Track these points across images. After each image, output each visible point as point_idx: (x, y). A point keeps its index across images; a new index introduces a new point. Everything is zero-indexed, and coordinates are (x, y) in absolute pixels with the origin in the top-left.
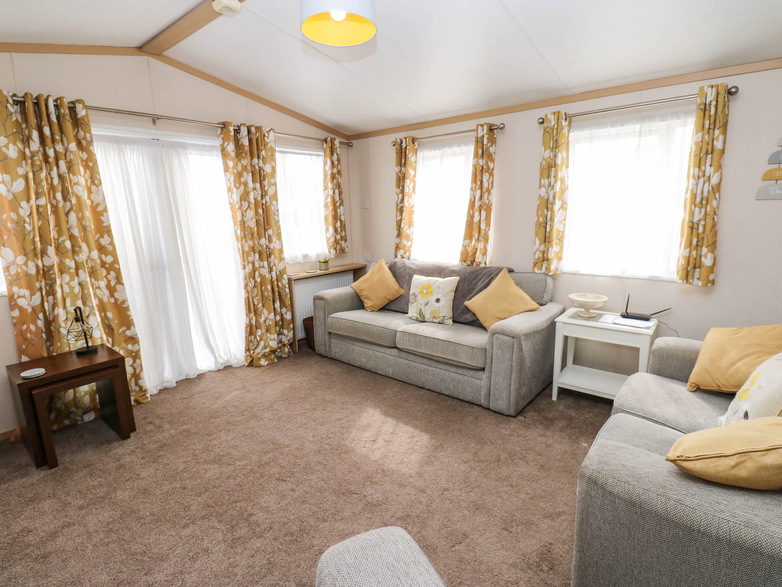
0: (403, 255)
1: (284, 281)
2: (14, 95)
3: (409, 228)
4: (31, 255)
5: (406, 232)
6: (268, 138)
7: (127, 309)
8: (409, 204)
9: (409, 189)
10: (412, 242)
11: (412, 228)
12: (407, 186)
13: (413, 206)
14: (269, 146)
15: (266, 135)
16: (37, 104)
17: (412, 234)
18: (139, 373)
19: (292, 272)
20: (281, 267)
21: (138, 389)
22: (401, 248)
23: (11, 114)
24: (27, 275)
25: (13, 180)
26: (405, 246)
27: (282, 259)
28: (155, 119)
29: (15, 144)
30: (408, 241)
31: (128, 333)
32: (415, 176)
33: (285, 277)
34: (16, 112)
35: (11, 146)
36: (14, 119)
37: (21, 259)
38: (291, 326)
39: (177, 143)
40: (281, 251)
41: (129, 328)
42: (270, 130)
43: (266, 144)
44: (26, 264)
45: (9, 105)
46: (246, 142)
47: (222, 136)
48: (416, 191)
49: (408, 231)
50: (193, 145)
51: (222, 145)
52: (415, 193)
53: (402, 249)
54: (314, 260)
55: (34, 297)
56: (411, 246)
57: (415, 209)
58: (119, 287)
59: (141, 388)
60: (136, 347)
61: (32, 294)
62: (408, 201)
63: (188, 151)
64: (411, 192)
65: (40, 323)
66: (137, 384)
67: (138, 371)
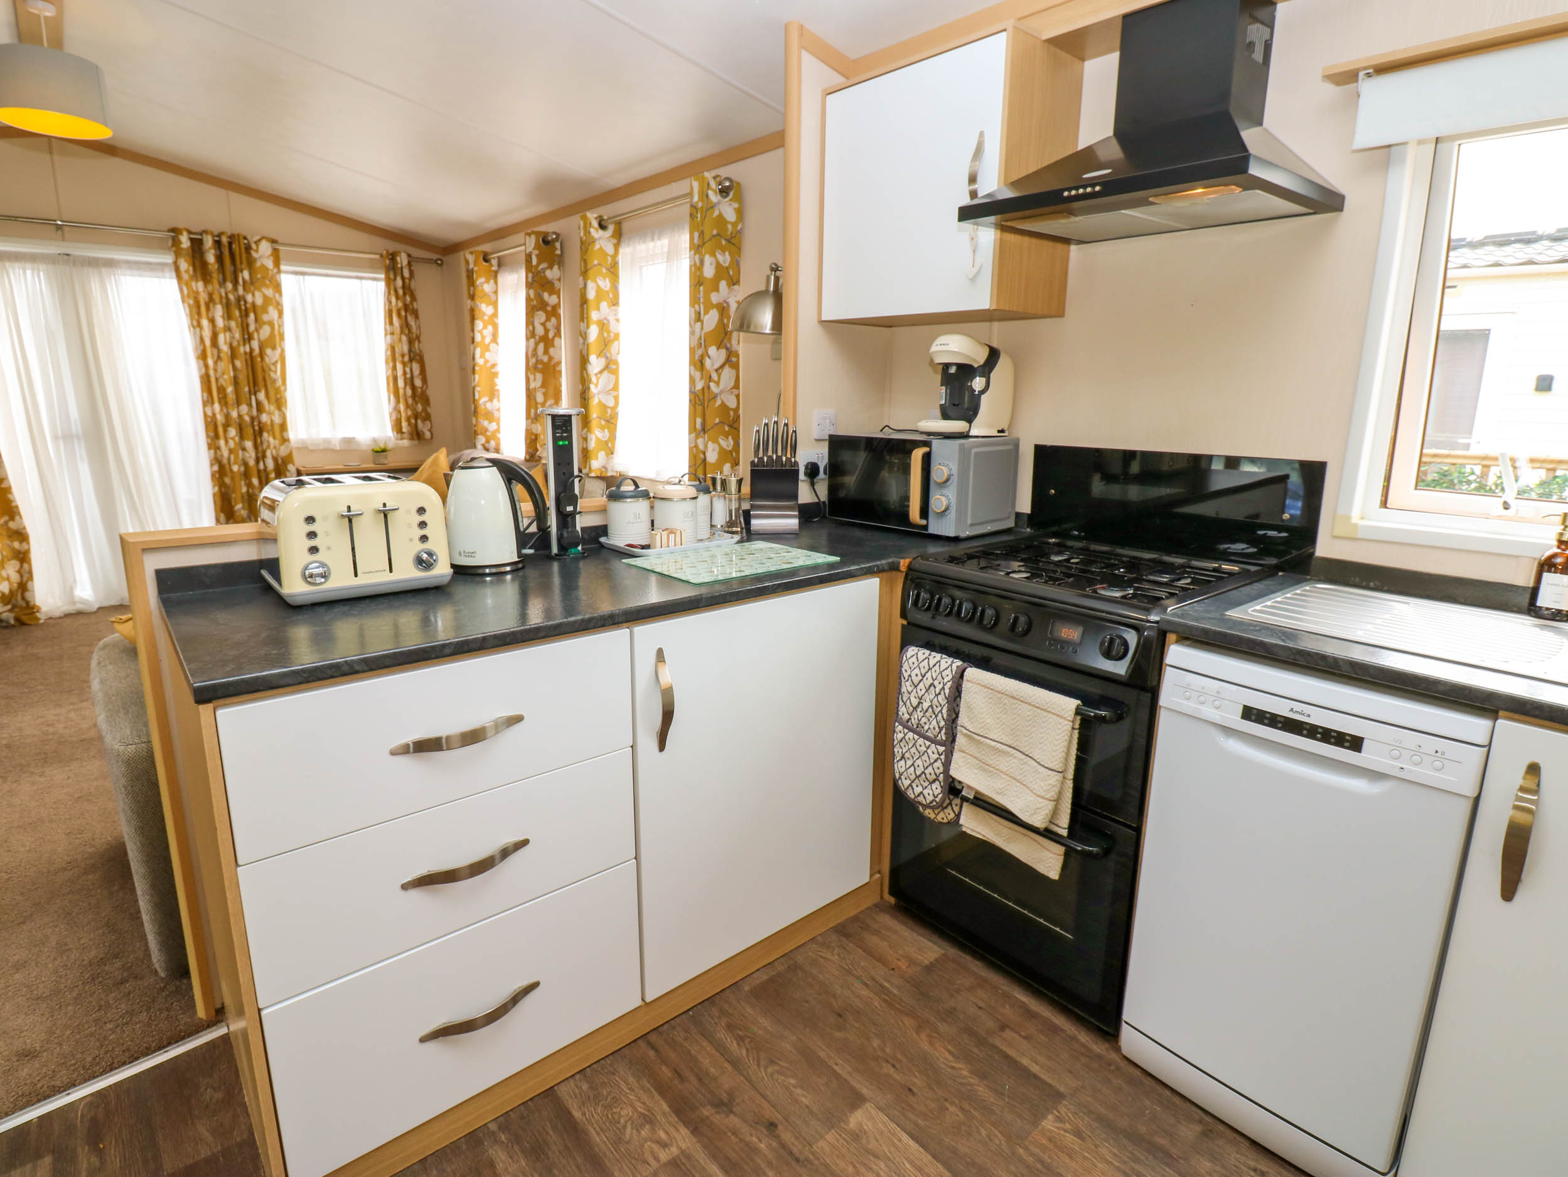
0: (487, 445)
3: (491, 400)
5: (486, 408)
6: (257, 251)
8: (486, 361)
9: (483, 337)
10: (498, 424)
11: (495, 400)
12: (479, 332)
13: (494, 366)
14: (259, 264)
15: (254, 246)
17: (498, 410)
18: (27, 582)
20: (283, 451)
21: (24, 605)
22: (479, 432)
26: (487, 430)
27: (285, 440)
28: (59, 226)
30: (490, 422)
31: (12, 525)
32: (495, 315)
39: (97, 258)
40: (283, 427)
41: (12, 518)
42: (260, 240)
43: (251, 262)
46: (211, 258)
47: (174, 249)
48: (499, 340)
49: (489, 405)
50: (127, 262)
51: (176, 261)
52: (497, 343)
53: (481, 434)
54: (364, 447)
56: (498, 430)
57: (499, 369)
59: (27, 603)
60: (25, 546)
62: (482, 356)
63: (118, 272)
64: (487, 340)
66: (23, 598)
67: (25, 579)
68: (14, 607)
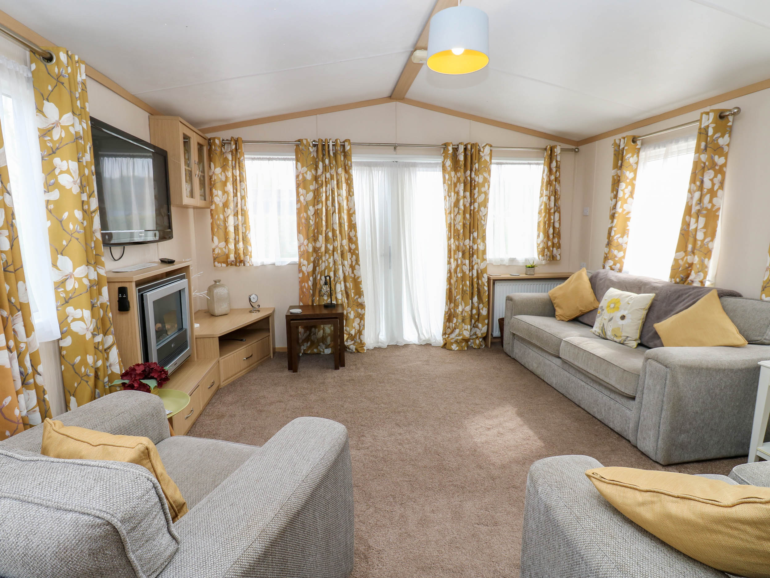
0: (613, 267)
1: (483, 279)
2: (314, 141)
3: (622, 237)
4: (311, 240)
5: (618, 242)
7: (360, 283)
8: (624, 210)
9: (624, 194)
10: (625, 253)
11: (625, 236)
12: (622, 190)
13: (628, 213)
14: (483, 159)
15: (482, 150)
16: (323, 146)
17: (626, 243)
18: (362, 330)
19: (494, 273)
20: (482, 266)
21: (359, 342)
22: (609, 258)
23: (311, 153)
24: (308, 252)
25: (307, 193)
26: (616, 257)
27: (484, 260)
28: (395, 147)
29: (311, 171)
30: (619, 251)
31: (359, 300)
32: (634, 178)
33: (485, 276)
34: (313, 151)
35: (308, 172)
36: (312, 155)
37: (306, 242)
38: (486, 321)
39: (409, 163)
40: (484, 252)
41: (360, 297)
42: (485, 146)
44: (307, 245)
45: (310, 148)
46: (461, 158)
47: (444, 154)
48: (634, 196)
49: (620, 240)
50: (422, 164)
51: (443, 162)
52: (633, 198)
53: (611, 259)
54: (521, 264)
55: (309, 266)
56: (624, 257)
57: (631, 215)
58: (357, 267)
59: (361, 341)
60: (363, 311)
61: (308, 264)
62: (622, 207)
63: (417, 169)
64: (626, 196)
65: (310, 283)
66: (359, 338)
67: (361, 329)
68: (355, 342)
